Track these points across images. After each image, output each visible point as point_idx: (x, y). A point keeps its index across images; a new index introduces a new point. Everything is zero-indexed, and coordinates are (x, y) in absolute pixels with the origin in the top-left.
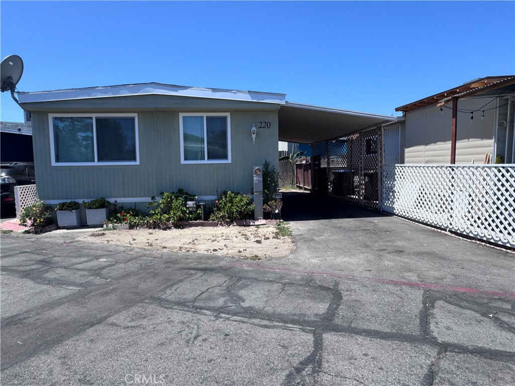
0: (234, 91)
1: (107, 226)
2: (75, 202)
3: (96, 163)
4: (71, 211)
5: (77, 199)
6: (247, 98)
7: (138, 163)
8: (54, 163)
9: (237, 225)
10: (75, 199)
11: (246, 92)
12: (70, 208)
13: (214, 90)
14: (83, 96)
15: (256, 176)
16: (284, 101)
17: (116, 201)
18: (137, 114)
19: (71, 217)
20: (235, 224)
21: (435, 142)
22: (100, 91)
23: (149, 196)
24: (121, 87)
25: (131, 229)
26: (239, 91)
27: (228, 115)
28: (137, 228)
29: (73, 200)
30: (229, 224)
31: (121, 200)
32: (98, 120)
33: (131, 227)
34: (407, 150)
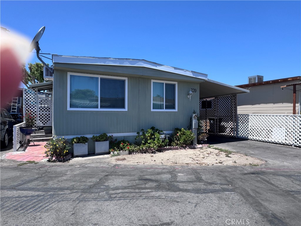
0: (185, 70)
1: (113, 153)
2: (84, 137)
3: (99, 109)
4: (85, 144)
5: (85, 134)
6: (190, 75)
7: (126, 109)
8: (69, 109)
9: (189, 148)
10: (83, 134)
11: (190, 71)
12: (85, 141)
13: (175, 68)
14: (100, 63)
15: (195, 119)
16: (207, 78)
17: (112, 136)
18: (127, 78)
19: (84, 148)
20: (188, 148)
21: (259, 104)
22: (112, 61)
23: (135, 132)
24: (125, 60)
25: (130, 154)
26: (187, 70)
27: (176, 83)
28: (133, 153)
29: (82, 136)
30: (185, 148)
31: (115, 135)
32: (101, 79)
33: (130, 153)
34: (238, 107)
